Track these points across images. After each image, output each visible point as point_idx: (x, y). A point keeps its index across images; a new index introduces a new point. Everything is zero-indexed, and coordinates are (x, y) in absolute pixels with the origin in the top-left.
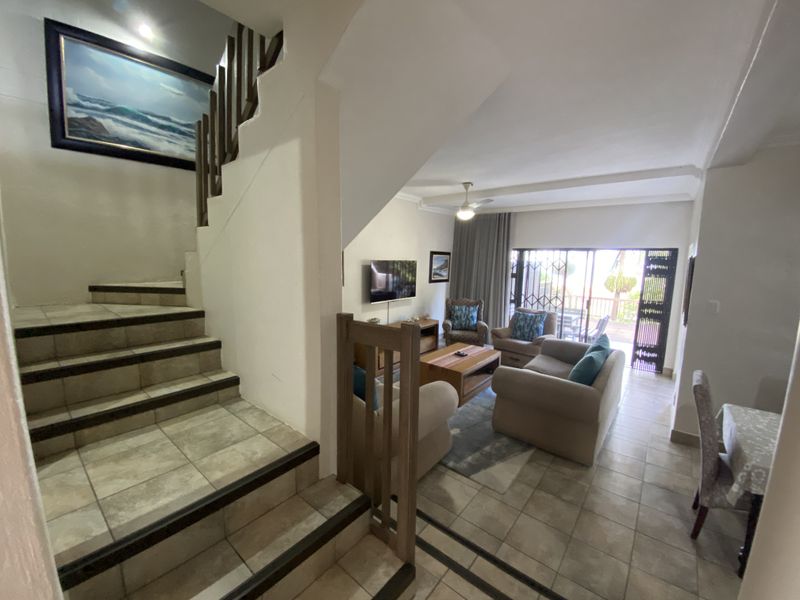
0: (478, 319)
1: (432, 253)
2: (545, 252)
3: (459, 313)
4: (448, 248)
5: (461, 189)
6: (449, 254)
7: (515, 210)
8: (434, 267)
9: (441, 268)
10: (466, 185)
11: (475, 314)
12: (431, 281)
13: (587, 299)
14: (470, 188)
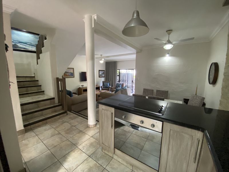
0: (110, 85)
1: (99, 70)
2: (124, 70)
3: (105, 84)
4: (104, 69)
5: (100, 56)
6: (104, 71)
7: (117, 61)
8: (100, 74)
9: (102, 74)
10: (101, 55)
11: (109, 84)
12: (99, 77)
13: (132, 80)
14: (102, 56)
